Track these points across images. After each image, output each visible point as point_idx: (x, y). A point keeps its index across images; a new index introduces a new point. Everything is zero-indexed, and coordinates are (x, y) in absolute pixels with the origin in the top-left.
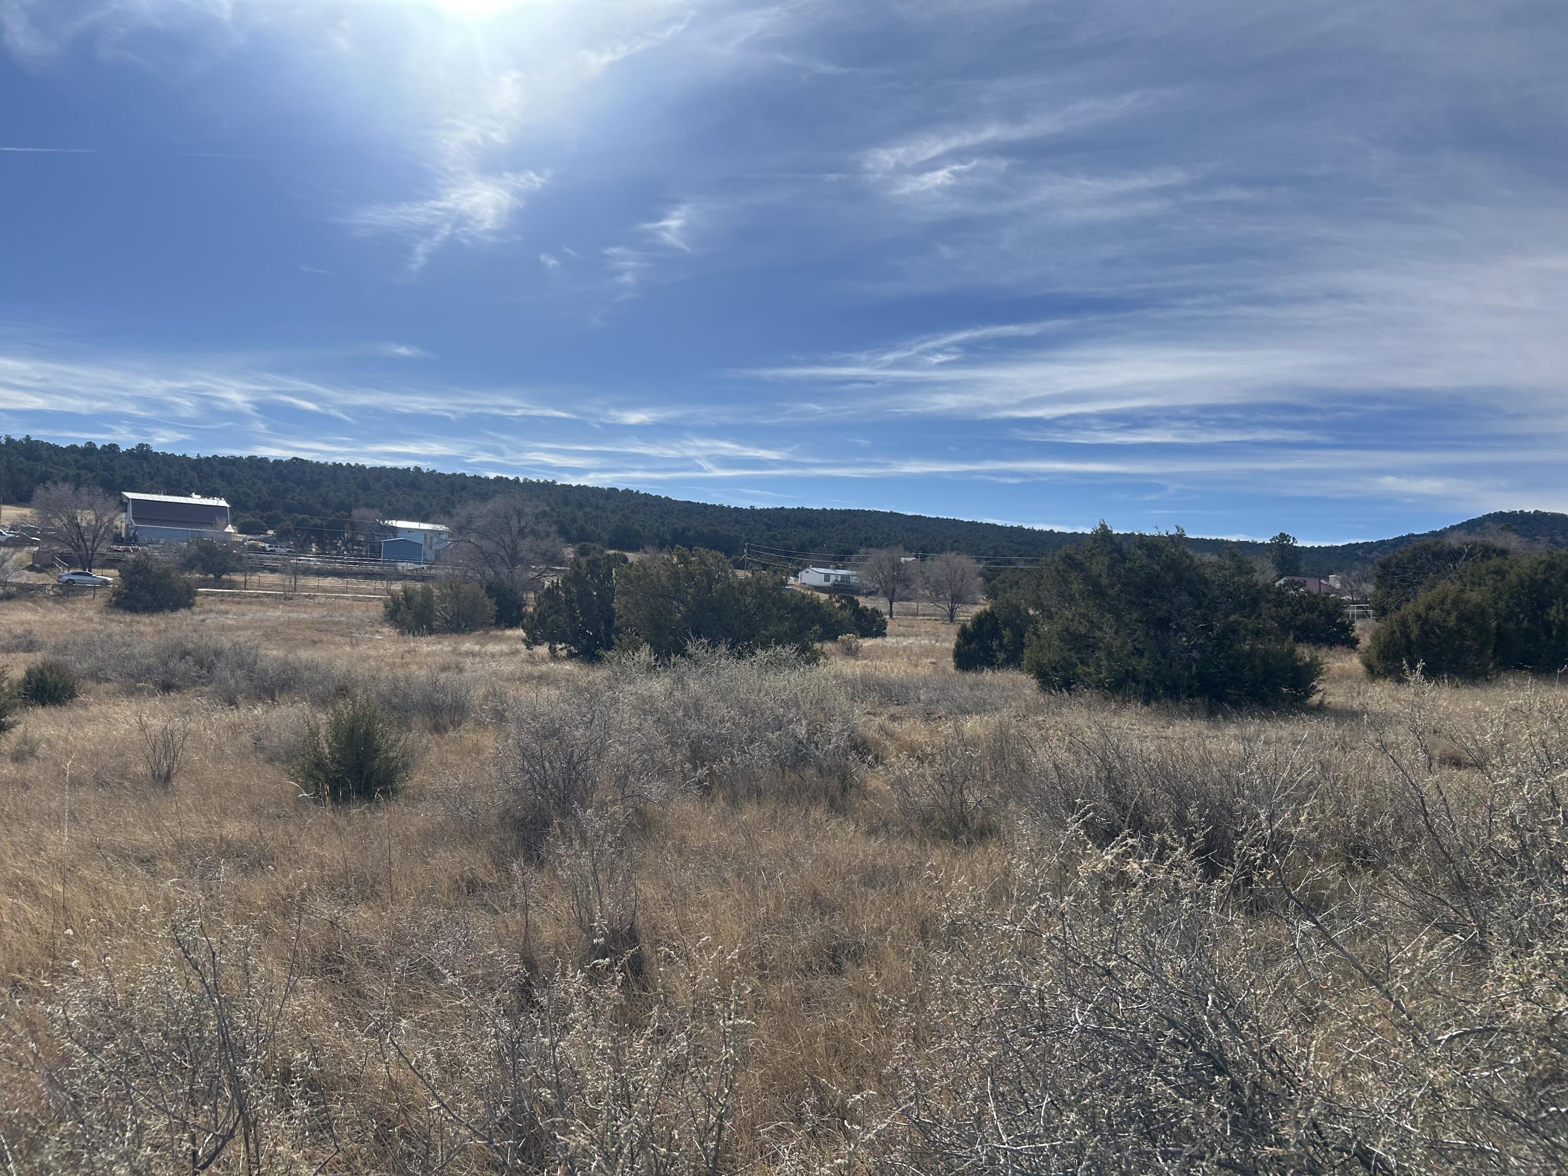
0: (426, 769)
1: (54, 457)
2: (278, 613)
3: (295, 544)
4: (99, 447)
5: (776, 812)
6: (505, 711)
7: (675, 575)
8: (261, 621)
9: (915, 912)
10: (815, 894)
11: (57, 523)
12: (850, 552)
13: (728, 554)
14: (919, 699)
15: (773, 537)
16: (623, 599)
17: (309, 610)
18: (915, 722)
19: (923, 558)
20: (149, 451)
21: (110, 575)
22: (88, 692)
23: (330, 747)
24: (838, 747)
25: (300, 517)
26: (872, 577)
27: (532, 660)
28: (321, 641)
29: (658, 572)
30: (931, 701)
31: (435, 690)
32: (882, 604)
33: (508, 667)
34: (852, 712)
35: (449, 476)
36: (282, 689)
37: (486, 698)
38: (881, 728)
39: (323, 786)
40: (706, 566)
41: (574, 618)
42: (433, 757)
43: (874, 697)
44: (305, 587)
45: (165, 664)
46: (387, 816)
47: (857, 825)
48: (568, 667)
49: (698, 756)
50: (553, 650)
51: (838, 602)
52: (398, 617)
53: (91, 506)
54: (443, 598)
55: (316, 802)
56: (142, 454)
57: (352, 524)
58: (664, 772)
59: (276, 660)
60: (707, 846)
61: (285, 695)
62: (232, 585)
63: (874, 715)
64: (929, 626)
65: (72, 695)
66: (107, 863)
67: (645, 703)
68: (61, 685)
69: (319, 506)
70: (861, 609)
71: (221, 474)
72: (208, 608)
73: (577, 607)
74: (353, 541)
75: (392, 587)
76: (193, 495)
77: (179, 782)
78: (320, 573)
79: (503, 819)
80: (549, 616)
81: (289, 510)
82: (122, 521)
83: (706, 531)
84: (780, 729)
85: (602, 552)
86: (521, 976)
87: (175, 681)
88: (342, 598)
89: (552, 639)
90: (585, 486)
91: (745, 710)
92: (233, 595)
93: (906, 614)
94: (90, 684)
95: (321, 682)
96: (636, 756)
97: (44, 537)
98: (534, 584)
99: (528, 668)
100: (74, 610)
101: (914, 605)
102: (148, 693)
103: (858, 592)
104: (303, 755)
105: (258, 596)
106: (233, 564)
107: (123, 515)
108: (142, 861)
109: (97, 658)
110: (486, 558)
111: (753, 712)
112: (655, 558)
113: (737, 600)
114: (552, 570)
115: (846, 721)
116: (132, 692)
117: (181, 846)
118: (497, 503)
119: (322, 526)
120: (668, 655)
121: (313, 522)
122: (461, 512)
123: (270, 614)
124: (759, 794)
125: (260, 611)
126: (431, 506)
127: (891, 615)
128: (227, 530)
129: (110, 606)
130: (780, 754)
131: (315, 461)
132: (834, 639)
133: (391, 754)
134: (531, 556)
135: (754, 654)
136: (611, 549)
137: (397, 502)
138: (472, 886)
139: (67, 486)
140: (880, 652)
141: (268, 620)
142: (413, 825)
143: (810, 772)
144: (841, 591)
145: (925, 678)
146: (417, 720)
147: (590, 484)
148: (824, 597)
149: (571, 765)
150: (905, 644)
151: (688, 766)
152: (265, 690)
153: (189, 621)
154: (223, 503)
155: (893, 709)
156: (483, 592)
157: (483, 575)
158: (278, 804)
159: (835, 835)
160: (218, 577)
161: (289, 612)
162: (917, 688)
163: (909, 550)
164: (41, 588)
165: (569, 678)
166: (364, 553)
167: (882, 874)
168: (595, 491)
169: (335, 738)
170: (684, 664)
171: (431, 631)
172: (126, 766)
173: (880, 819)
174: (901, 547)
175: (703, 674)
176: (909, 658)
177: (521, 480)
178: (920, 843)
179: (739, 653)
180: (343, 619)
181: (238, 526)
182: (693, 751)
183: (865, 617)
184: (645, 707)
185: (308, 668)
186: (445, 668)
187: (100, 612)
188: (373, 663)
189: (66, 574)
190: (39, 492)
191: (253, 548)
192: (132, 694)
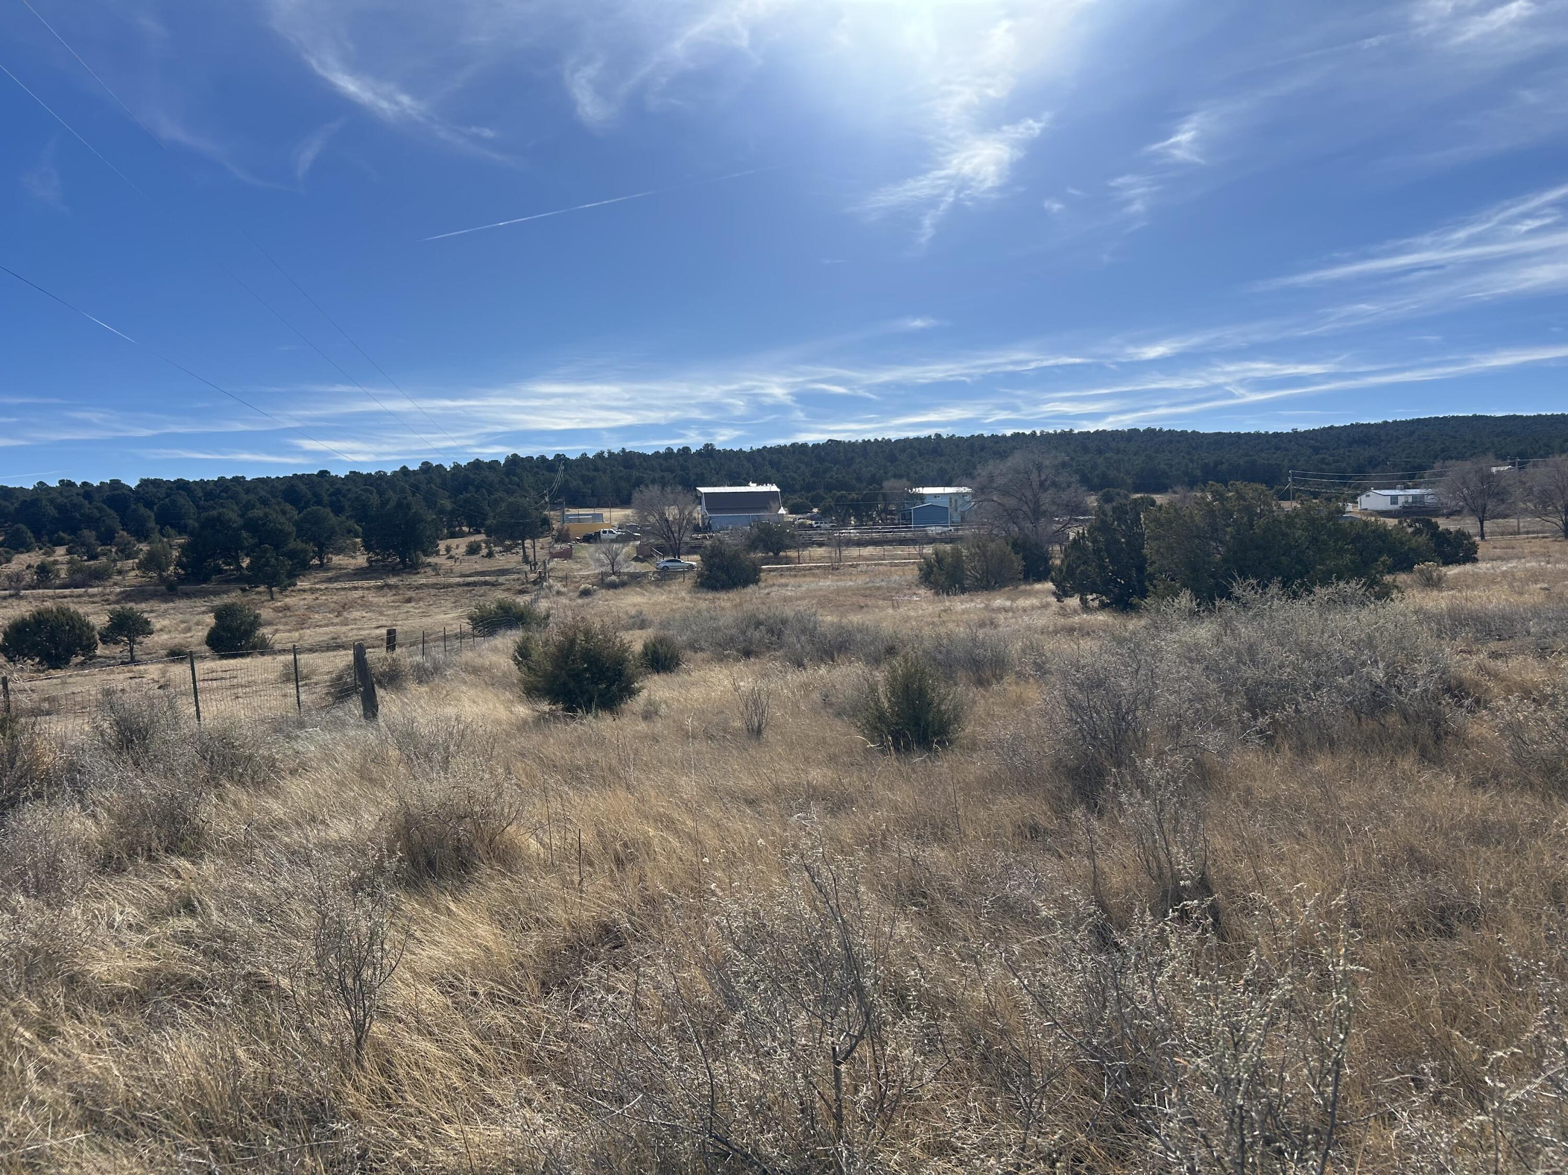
0: (975, 721)
1: (644, 463)
2: (828, 583)
3: (836, 519)
4: (675, 451)
5: (1354, 763)
6: (1044, 663)
7: (1211, 513)
8: (815, 590)
9: (1544, 873)
10: (1412, 850)
11: (651, 519)
12: (1421, 468)
13: (1270, 483)
14: (1529, 633)
15: (1323, 461)
16: (1154, 544)
17: (854, 578)
18: (1525, 660)
19: (1522, 466)
20: (713, 450)
21: (693, 560)
22: (689, 661)
23: (889, 701)
24: (1426, 691)
25: (838, 494)
26: (1454, 493)
27: (1063, 613)
28: (867, 606)
29: (1191, 513)
30: (1545, 634)
31: (975, 645)
32: (1469, 525)
33: (1041, 621)
34: (1442, 651)
35: (968, 439)
36: (839, 652)
37: (1023, 651)
38: (1480, 668)
39: (887, 737)
40: (1245, 500)
41: (1103, 568)
42: (980, 709)
43: (1467, 633)
44: (848, 558)
45: (744, 633)
46: (946, 765)
47: (1458, 777)
48: (1102, 617)
49: (1256, 705)
50: (1084, 601)
51: (1410, 526)
52: (932, 578)
53: (675, 503)
54: (972, 557)
55: (882, 751)
56: (709, 452)
57: (885, 496)
58: (1220, 722)
59: (832, 624)
60: (1277, 798)
61: (842, 656)
62: (788, 560)
63: (1469, 653)
64: (1537, 545)
65: (678, 664)
66: (724, 804)
67: (1190, 650)
68: (669, 656)
69: (854, 482)
70: (1442, 533)
71: (771, 463)
72: (771, 583)
73: (1106, 555)
74: (886, 511)
75: (924, 551)
76: (751, 483)
77: (768, 734)
78: (860, 543)
79: (1057, 768)
80: (1078, 567)
81: (829, 488)
82: (699, 513)
83: (1241, 462)
84: (1351, 673)
85: (1126, 497)
86: (1098, 918)
87: (753, 647)
88: (881, 564)
89: (1082, 590)
90: (1104, 431)
91: (1308, 653)
92: (790, 569)
93: (1502, 534)
94: (689, 653)
95: (872, 643)
96: (1186, 705)
97: (642, 532)
98: (1058, 536)
99: (1062, 621)
100: (670, 592)
101: (1513, 522)
102: (734, 659)
103: (1436, 512)
104: (867, 710)
105: (810, 569)
106: (787, 542)
107: (699, 508)
108: (751, 803)
109: (693, 631)
110: (1009, 515)
111: (1317, 655)
112: (1185, 497)
113: (1285, 535)
114: (1076, 520)
115: (1434, 662)
116: (721, 659)
117: (777, 790)
118: (1016, 460)
119: (858, 500)
120: (1212, 599)
121: (850, 497)
122: (982, 472)
123: (821, 584)
124: (1331, 744)
125: (813, 582)
126: (953, 469)
127: (1482, 536)
128: (780, 512)
129: (696, 587)
130: (1354, 700)
131: (847, 441)
132: (1408, 568)
133: (943, 707)
134: (1054, 508)
135: (1311, 592)
136: (1137, 492)
137: (922, 469)
138: (1035, 832)
139: (656, 487)
140: (1470, 581)
141: (821, 590)
142: (971, 773)
143: (1393, 719)
144: (1414, 513)
145: (1534, 606)
146: (961, 675)
147: (1109, 428)
148: (1392, 522)
149: (1120, 717)
150: (1504, 568)
151: (1246, 714)
152: (826, 652)
153: (757, 595)
154: (774, 488)
155: (1493, 646)
156: (1010, 548)
157: (1008, 531)
158: (850, 753)
159: (1431, 788)
160: (776, 554)
161: (837, 581)
162: (1525, 620)
163: (1502, 457)
164: (645, 575)
165: (1106, 628)
166: (896, 522)
167: (1496, 831)
168: (1115, 434)
169: (893, 693)
170: (1231, 608)
171: (963, 590)
172: (726, 721)
173: (1488, 770)
174: (1491, 456)
175: (1255, 615)
176: (1511, 585)
177: (1038, 433)
178: (1544, 797)
179: (1294, 593)
180: (883, 584)
181: (788, 507)
182: (1250, 700)
183: (1448, 541)
184: (1192, 655)
185: (860, 631)
186: (982, 625)
187: (690, 592)
188: (914, 623)
189: (662, 561)
190: (636, 495)
191: (802, 526)
192: (722, 660)
